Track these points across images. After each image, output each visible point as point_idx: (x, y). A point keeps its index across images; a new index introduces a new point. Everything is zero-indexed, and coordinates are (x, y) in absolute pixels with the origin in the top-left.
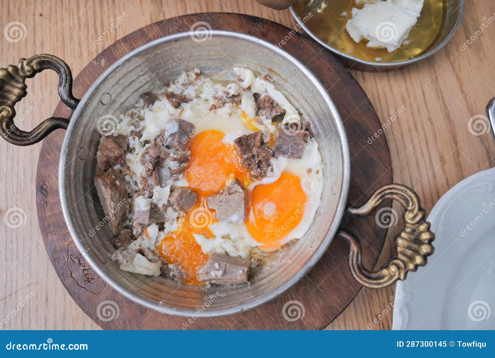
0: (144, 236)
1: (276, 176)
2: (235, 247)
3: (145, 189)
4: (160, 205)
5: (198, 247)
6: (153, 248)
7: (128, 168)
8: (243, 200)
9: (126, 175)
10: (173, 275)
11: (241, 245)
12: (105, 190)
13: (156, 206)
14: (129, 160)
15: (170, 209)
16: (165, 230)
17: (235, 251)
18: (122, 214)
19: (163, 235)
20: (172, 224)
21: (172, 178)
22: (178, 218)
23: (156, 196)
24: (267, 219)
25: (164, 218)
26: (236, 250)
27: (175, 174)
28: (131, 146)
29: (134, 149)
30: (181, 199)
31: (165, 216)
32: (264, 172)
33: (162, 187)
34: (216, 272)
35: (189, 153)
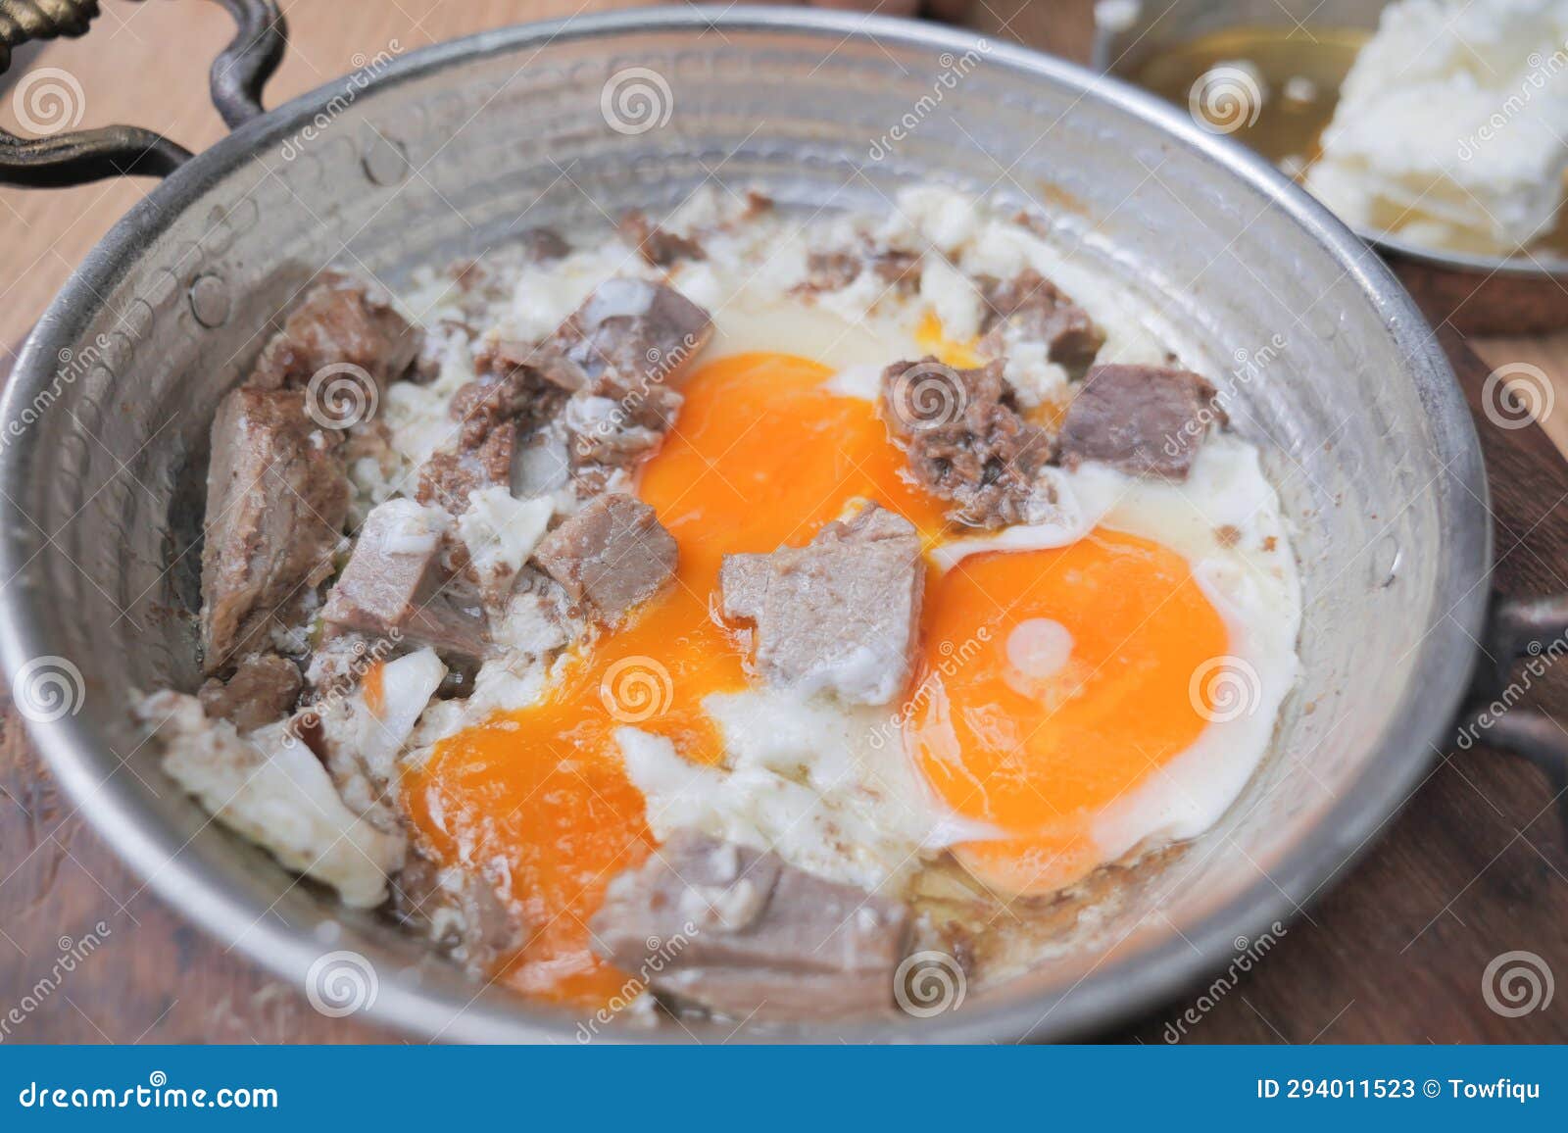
0: (357, 702)
1: (1073, 520)
2: (832, 829)
3: (437, 492)
4: (484, 562)
5: (632, 801)
6: (381, 765)
7: (385, 434)
8: (912, 571)
9: (368, 454)
10: (452, 929)
11: (866, 824)
12: (245, 436)
13: (463, 557)
14: (403, 409)
15: (526, 604)
16: (476, 700)
17: (828, 851)
18: (283, 570)
19: (453, 716)
20: (518, 675)
21: (573, 485)
22: (554, 654)
23: (475, 516)
24: (1022, 688)
25: (488, 640)
26: (839, 847)
27: (589, 461)
28: (428, 357)
29: (434, 373)
30: (597, 543)
31: (495, 634)
32: (1013, 503)
33: (513, 494)
34: (718, 897)
35: (672, 398)
